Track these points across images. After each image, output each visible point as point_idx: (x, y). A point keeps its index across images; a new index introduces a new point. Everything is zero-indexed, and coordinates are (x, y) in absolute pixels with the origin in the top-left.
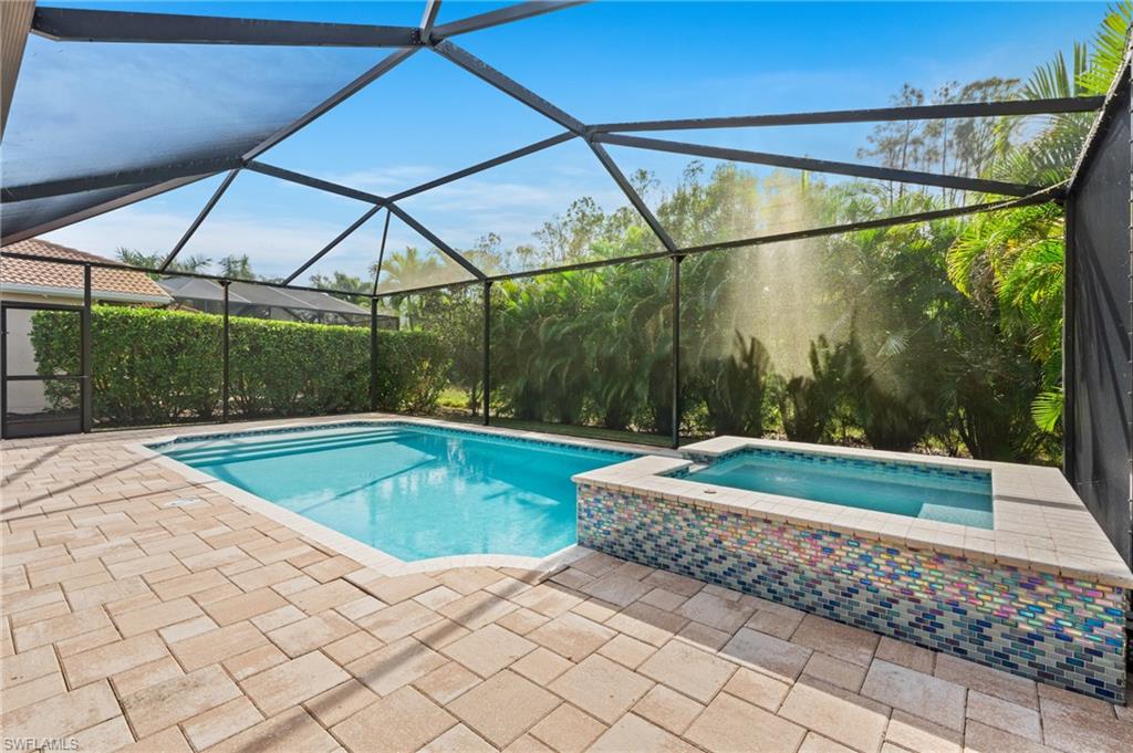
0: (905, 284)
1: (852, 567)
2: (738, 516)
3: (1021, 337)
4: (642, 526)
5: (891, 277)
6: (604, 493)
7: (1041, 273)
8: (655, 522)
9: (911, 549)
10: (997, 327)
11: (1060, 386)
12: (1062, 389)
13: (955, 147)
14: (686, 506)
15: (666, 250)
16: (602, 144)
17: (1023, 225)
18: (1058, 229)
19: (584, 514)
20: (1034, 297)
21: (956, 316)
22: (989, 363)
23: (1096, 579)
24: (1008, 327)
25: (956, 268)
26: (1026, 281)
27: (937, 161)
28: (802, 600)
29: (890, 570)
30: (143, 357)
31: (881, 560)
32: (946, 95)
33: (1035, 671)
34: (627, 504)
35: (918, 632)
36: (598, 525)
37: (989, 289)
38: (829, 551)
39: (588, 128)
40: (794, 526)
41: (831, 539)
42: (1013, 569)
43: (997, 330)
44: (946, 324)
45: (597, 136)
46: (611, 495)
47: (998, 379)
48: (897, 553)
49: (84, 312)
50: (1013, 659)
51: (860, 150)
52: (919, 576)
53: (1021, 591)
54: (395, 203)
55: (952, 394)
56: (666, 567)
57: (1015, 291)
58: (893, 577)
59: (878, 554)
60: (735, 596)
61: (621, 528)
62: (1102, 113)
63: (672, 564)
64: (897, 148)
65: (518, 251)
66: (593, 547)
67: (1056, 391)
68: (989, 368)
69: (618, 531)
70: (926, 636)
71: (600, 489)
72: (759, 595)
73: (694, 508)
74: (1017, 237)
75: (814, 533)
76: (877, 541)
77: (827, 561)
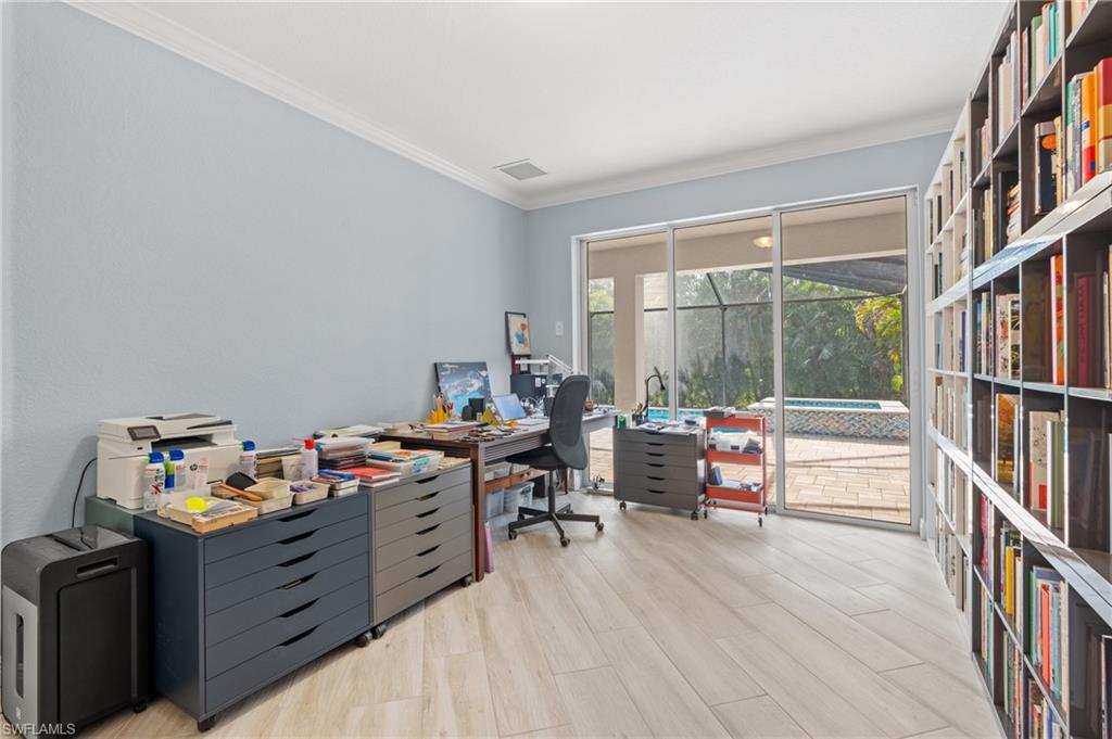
25: (859, 320)
26: (887, 325)
29: (858, 420)
35: (866, 435)
37: (873, 328)
70: (868, 436)
73: (799, 411)
74: (884, 307)
75: (838, 414)
76: (855, 413)
77: (842, 421)
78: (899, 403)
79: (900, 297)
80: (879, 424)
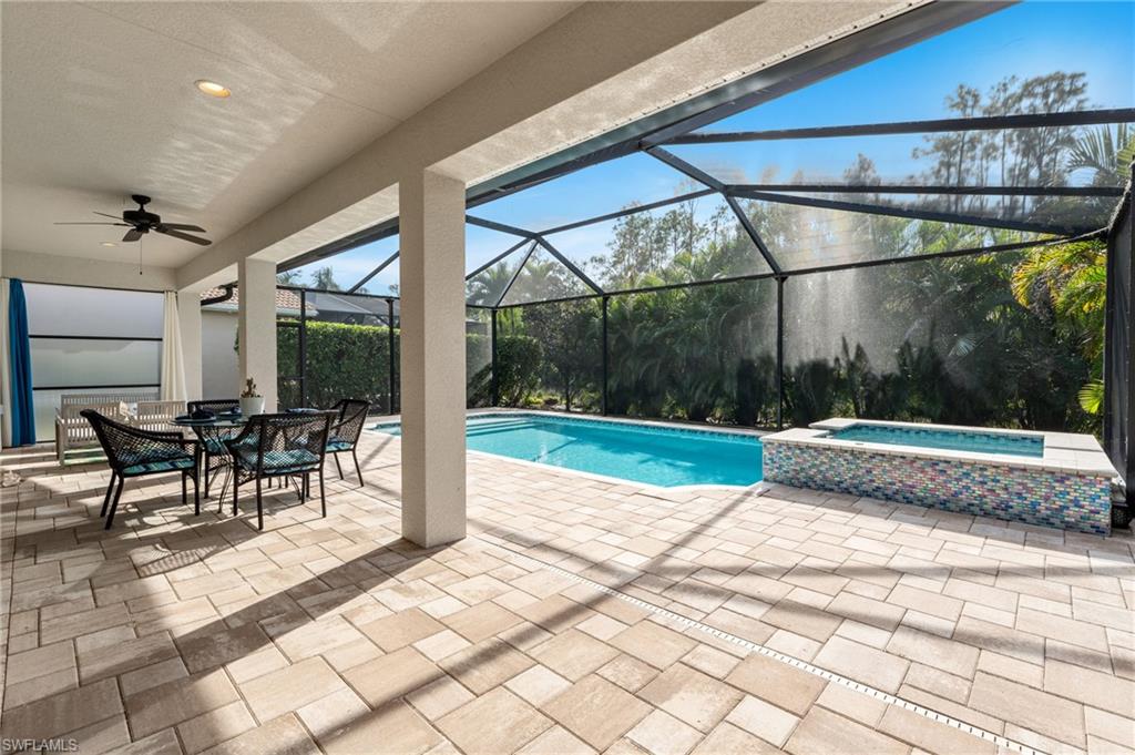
0: (971, 294)
1: (958, 480)
2: (883, 455)
3: (1075, 340)
4: (814, 466)
5: (959, 288)
6: (785, 447)
7: (1091, 290)
8: (825, 463)
9: (994, 467)
10: (1054, 331)
11: (1101, 378)
12: (1103, 382)
13: (1016, 144)
14: (846, 451)
15: (772, 272)
16: (736, 198)
17: (1075, 255)
18: (1102, 257)
19: (768, 462)
20: (1086, 307)
21: (1016, 322)
22: (1047, 361)
23: (1096, 474)
24: (1065, 332)
25: (1019, 287)
26: (1078, 295)
27: (995, 158)
28: (925, 501)
29: (981, 479)
30: (318, 362)
31: (976, 475)
32: (1005, 90)
33: (1063, 525)
34: (803, 453)
35: (998, 512)
36: (780, 468)
37: (1047, 303)
38: (943, 472)
39: (727, 187)
40: (920, 459)
41: (945, 465)
42: (1053, 473)
43: (1054, 333)
44: (1009, 328)
45: (731, 192)
46: (789, 448)
47: (1054, 374)
48: (986, 470)
49: (302, 327)
50: (1052, 520)
51: (916, 150)
52: (998, 481)
53: (1057, 484)
54: (544, 237)
55: (1013, 387)
56: (831, 490)
57: (1069, 303)
58: (983, 483)
59: (974, 472)
60: (883, 502)
61: (798, 468)
62: (1123, 199)
63: (836, 488)
64: (954, 148)
65: (592, 260)
66: (775, 481)
67: (1099, 383)
68: (1045, 366)
69: (795, 470)
70: (1002, 513)
71: (780, 445)
72: (897, 501)
73: (852, 452)
74: (1070, 263)
75: (933, 462)
76: (973, 464)
77: (942, 478)
78: (1091, 441)
79: (1103, 237)
80: (1030, 490)
